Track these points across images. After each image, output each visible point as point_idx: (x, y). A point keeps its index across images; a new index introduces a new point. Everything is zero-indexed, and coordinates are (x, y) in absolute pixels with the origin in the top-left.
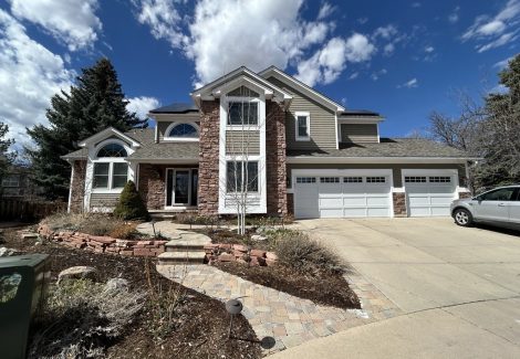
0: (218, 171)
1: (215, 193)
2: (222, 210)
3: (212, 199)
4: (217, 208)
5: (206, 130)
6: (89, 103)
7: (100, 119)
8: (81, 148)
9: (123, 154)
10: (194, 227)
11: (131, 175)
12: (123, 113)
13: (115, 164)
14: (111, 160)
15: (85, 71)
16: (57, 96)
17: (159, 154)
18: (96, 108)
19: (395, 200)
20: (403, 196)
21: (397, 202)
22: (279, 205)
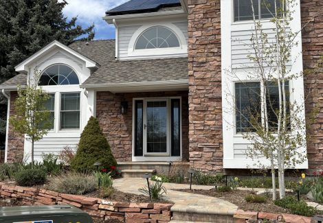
0: (219, 99)
1: (216, 135)
2: (230, 162)
4: (220, 159)
5: (198, 33)
6: (16, 10)
7: (32, 32)
8: (18, 73)
9: (74, 80)
10: (194, 187)
11: (87, 109)
12: (59, 21)
13: (63, 94)
14: (57, 90)
17: (126, 78)
18: (27, 16)
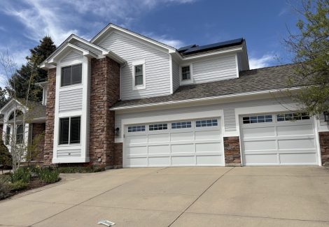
19: (225, 146)
20: (236, 140)
21: (229, 148)
22: (98, 156)
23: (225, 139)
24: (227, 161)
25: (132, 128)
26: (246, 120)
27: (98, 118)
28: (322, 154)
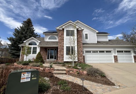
0: (63, 49)
1: (63, 55)
2: (65, 60)
3: (62, 57)
4: (63, 60)
5: (60, 38)
7: (28, 35)
8: (24, 43)
9: (36, 45)
10: (58, 65)
11: (38, 50)
12: (33, 33)
13: (33, 47)
14: (32, 46)
15: (24, 22)
16: (16, 28)
17: (46, 45)
18: (27, 32)
19: (114, 58)
20: (117, 56)
21: (115, 58)
22: (81, 59)
23: (114, 56)
24: (115, 61)
25: (87, 52)
26: (118, 52)
27: (79, 48)
28: (134, 60)
